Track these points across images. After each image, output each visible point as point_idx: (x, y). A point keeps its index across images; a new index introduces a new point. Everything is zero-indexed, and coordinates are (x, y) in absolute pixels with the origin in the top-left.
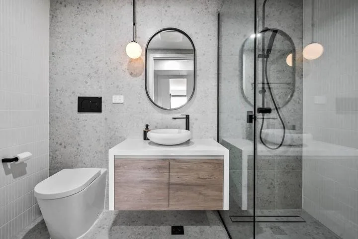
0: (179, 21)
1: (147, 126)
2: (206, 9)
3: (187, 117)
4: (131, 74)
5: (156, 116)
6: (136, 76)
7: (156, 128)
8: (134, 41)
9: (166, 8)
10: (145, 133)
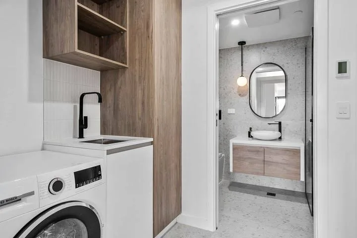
0: (274, 57)
1: (251, 129)
2: (295, 45)
3: (280, 124)
4: (240, 95)
5: (257, 122)
6: (243, 96)
7: (257, 130)
8: (242, 76)
9: (264, 49)
10: (249, 133)
